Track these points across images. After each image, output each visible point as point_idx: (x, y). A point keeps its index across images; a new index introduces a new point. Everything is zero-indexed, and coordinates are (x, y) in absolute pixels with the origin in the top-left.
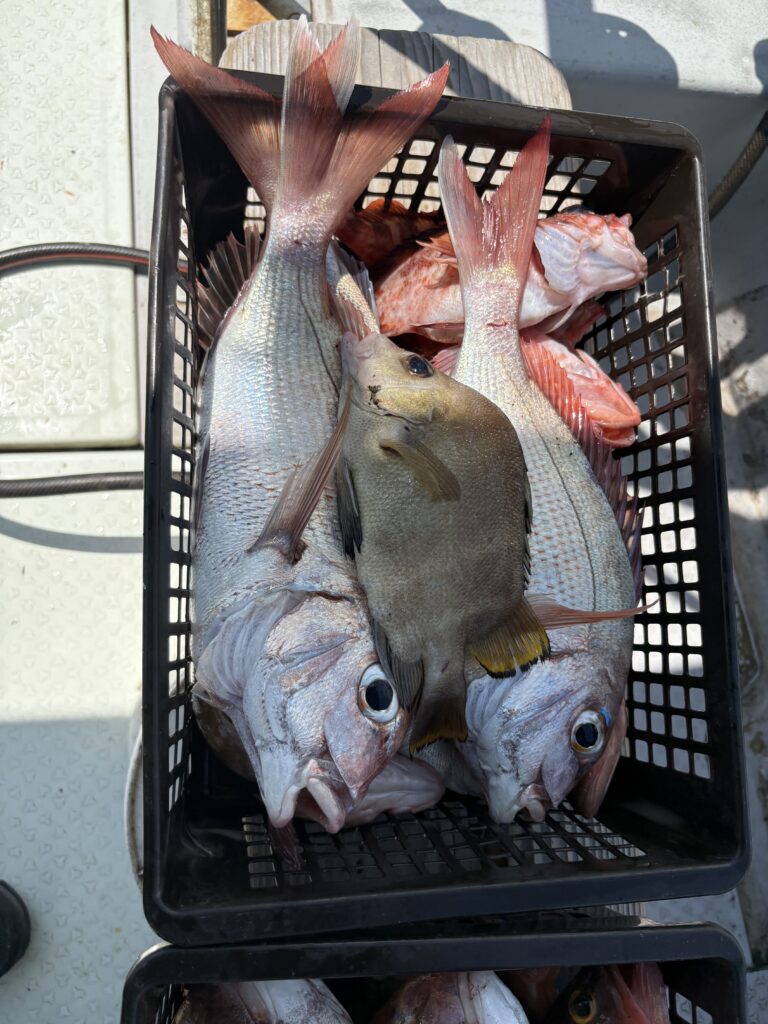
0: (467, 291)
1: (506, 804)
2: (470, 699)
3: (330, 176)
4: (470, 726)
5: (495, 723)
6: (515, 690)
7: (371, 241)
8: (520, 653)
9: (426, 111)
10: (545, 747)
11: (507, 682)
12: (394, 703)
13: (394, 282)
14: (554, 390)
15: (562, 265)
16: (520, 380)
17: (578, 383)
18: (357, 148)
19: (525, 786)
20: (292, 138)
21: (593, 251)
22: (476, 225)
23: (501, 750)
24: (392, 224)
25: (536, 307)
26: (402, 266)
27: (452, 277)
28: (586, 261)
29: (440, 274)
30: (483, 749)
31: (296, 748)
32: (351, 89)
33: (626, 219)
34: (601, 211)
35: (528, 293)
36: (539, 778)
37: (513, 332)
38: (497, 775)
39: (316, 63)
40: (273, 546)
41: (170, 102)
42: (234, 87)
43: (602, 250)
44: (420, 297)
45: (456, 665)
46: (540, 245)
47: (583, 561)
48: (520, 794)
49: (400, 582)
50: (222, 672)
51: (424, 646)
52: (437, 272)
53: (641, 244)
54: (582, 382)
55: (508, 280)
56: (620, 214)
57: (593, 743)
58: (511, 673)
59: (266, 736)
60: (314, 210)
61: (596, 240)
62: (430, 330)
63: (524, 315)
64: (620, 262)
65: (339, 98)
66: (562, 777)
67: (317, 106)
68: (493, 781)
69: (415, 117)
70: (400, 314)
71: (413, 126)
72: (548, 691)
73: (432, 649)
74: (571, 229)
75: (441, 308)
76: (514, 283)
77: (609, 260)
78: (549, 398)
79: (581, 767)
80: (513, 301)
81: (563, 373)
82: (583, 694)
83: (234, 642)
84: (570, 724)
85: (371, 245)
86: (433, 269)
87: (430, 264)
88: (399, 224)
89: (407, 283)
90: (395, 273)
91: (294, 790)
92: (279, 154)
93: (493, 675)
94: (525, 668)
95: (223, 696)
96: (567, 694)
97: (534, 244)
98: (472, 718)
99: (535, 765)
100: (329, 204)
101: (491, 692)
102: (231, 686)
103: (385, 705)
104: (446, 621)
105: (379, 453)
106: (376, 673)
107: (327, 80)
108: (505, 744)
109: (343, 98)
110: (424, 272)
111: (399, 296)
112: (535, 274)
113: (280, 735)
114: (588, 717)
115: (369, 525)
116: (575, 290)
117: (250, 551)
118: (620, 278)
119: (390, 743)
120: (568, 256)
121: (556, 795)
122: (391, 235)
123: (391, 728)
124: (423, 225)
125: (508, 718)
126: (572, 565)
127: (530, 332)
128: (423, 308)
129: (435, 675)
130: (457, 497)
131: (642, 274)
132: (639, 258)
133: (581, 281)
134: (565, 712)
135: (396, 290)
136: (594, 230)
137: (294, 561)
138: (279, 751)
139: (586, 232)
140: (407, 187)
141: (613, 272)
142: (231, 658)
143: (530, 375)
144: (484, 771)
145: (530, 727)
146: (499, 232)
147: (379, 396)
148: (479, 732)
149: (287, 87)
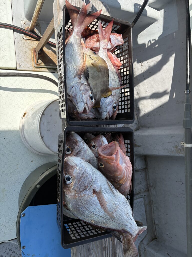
0: (101, 43)
1: (105, 116)
2: (101, 101)
3: (84, 23)
4: (101, 105)
5: (104, 104)
6: (107, 100)
7: (85, 33)
8: (108, 95)
9: (98, 16)
10: (110, 108)
11: (106, 98)
12: (94, 99)
13: (88, 40)
14: (111, 60)
15: (114, 41)
16: (107, 57)
17: (114, 59)
18: (88, 20)
19: (107, 113)
20: (80, 17)
21: (117, 39)
22: (103, 33)
23: (105, 108)
24: (88, 31)
25: (109, 47)
26: (89, 38)
27: (98, 41)
28: (116, 41)
29: (96, 40)
30: (102, 108)
31: (84, 102)
32: (89, 11)
33: (121, 35)
34: (118, 33)
35: (108, 44)
36: (109, 113)
37: (107, 50)
38: (104, 112)
39: (85, 7)
40: (78, 77)
41: (65, 9)
42: (74, 8)
43: (118, 39)
44: (93, 43)
45: (100, 96)
46: (111, 37)
47: (115, 83)
48: (107, 115)
49: (94, 83)
50: (74, 92)
51: (97, 92)
52: (95, 40)
53: (123, 39)
54: (115, 59)
55: (106, 42)
56: (121, 34)
57: (115, 108)
58: (106, 97)
59: (80, 101)
60: (81, 28)
61: (118, 38)
62: (94, 48)
63: (108, 48)
64: (121, 41)
65: (87, 12)
66: (112, 113)
67: (84, 13)
68: (103, 113)
69: (97, 16)
70: (89, 46)
71: (96, 17)
72: (111, 100)
73: (98, 93)
74: (115, 35)
75: (97, 45)
76: (107, 42)
77: (119, 41)
78: (110, 60)
79: (114, 112)
80: (107, 45)
81: (112, 57)
82: (115, 101)
83: (76, 88)
84: (113, 105)
85: (84, 34)
86: (95, 39)
87: (94, 38)
88: (89, 31)
89: (90, 41)
90: (88, 39)
91: (84, 107)
92: (77, 19)
93: (105, 98)
94: (108, 97)
95: (73, 96)
96: (113, 101)
97: (110, 37)
98: (101, 104)
99: (109, 111)
100: (83, 27)
101: (104, 100)
102: (75, 94)
103: (93, 99)
104: (100, 89)
105: (91, 65)
106: (91, 95)
107: (86, 9)
108: (105, 107)
109: (88, 12)
110: (93, 39)
111: (89, 43)
112: (109, 42)
113: (82, 101)
114: (115, 105)
115: (90, 75)
116: (115, 45)
117: (74, 77)
118: (120, 44)
119: (93, 104)
120: (114, 39)
121: (111, 115)
122: (87, 33)
123: (94, 102)
124: (92, 32)
125: (106, 103)
126: (114, 84)
127: (108, 50)
128: (93, 45)
129: (98, 97)
130: (101, 72)
131: (123, 43)
132: (123, 41)
133: (116, 44)
134: (113, 103)
135: (89, 42)
136: (118, 36)
137: (80, 79)
138: (81, 103)
139: (116, 36)
140: (92, 26)
141: (119, 43)
142: (75, 90)
143: (108, 57)
144: (102, 112)
145: (109, 105)
146: (105, 35)
147: (91, 57)
148: (102, 106)
149: (81, 9)
